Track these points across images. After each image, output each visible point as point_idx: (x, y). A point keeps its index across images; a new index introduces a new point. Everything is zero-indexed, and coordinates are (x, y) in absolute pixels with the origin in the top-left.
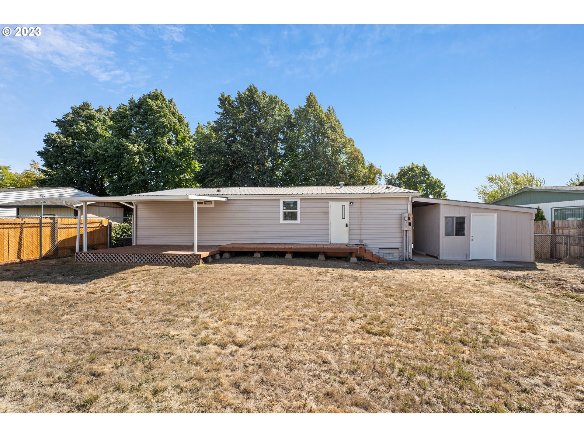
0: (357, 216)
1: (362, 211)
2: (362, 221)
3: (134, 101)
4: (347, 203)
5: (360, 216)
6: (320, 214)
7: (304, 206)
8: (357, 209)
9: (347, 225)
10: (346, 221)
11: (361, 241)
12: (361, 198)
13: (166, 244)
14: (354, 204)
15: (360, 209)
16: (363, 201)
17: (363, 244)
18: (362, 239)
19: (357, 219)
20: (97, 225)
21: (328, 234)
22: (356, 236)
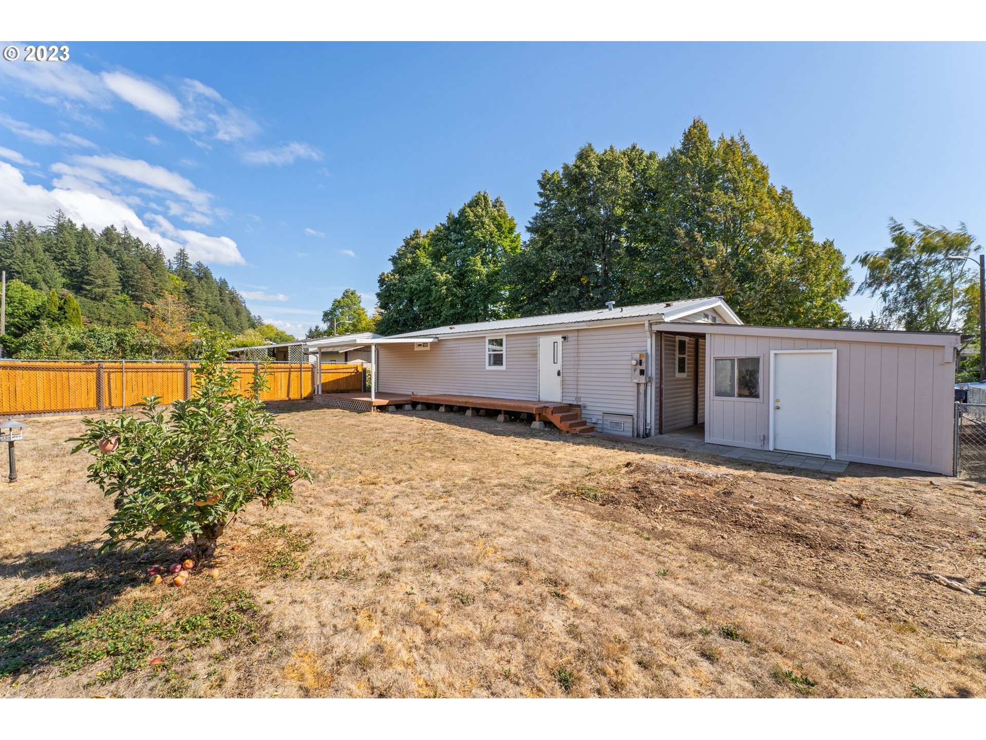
0: (572, 359)
1: (580, 350)
2: (580, 367)
3: (453, 216)
4: (559, 338)
5: (576, 359)
6: (527, 356)
7: (510, 346)
8: (573, 347)
9: (559, 374)
10: (558, 367)
11: (578, 398)
12: (578, 330)
13: (394, 392)
14: (570, 339)
15: (576, 346)
16: (581, 334)
17: (580, 403)
18: (580, 395)
19: (573, 363)
20: (353, 370)
21: (535, 387)
22: (570, 391)
